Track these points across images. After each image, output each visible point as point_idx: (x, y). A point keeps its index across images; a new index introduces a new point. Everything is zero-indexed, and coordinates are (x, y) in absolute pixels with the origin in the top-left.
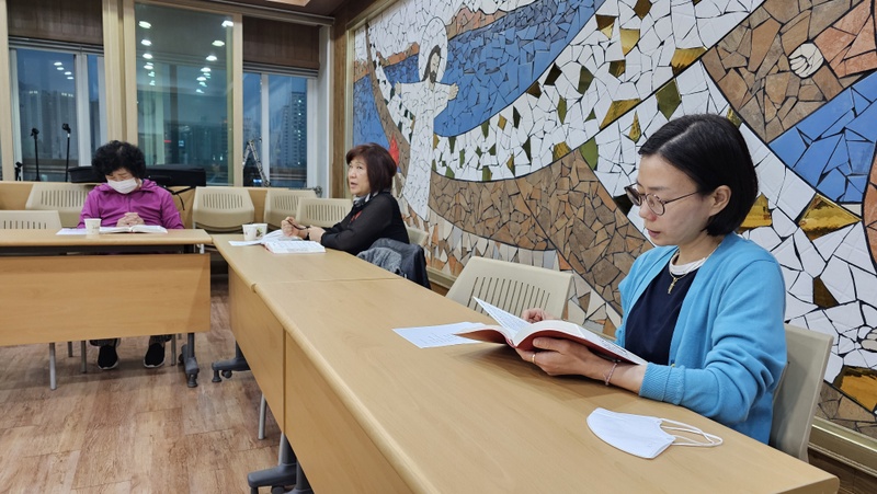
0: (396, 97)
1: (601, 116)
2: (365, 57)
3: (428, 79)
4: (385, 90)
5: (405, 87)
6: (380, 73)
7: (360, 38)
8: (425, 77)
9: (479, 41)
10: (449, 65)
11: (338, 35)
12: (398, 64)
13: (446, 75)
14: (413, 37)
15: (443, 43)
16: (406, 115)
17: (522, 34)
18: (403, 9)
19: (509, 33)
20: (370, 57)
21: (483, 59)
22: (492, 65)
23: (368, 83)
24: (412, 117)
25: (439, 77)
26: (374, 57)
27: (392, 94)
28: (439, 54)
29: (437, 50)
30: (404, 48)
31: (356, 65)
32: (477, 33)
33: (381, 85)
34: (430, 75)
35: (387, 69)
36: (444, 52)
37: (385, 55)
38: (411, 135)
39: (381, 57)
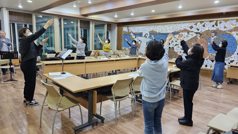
0: (137, 38)
1: (174, 45)
3: (145, 37)
7: (126, 28)
8: (144, 37)
11: (119, 26)
12: (137, 34)
14: (141, 31)
16: (139, 41)
17: (163, 36)
18: (139, 27)
19: (161, 35)
20: (129, 31)
21: (157, 37)
22: (158, 38)
24: (141, 41)
25: (148, 37)
26: (130, 32)
27: (136, 37)
28: (147, 34)
30: (139, 32)
31: (125, 32)
32: (155, 34)
33: (132, 36)
35: (133, 34)
37: (133, 32)
38: (140, 44)
39: (132, 32)
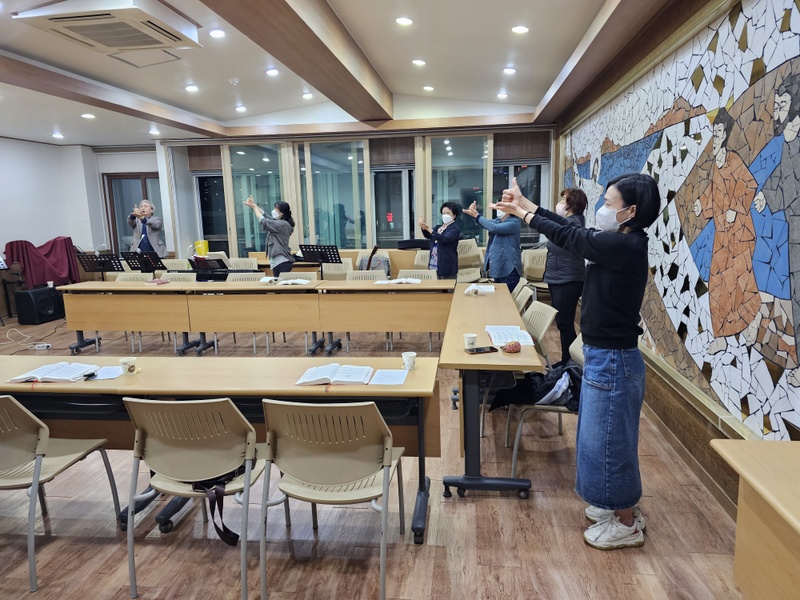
0: (581, 186)
2: (569, 154)
3: (593, 179)
4: (577, 179)
5: (585, 181)
6: (575, 167)
7: (568, 140)
9: (611, 161)
10: (601, 173)
11: (557, 138)
12: (582, 165)
13: (600, 179)
14: (588, 149)
15: (599, 155)
20: (571, 156)
23: (569, 173)
26: (573, 156)
27: (580, 184)
28: (598, 164)
29: (597, 161)
30: (585, 155)
31: (566, 159)
32: (611, 156)
33: (576, 177)
34: (594, 176)
36: (600, 162)
37: (578, 157)
39: (576, 157)
